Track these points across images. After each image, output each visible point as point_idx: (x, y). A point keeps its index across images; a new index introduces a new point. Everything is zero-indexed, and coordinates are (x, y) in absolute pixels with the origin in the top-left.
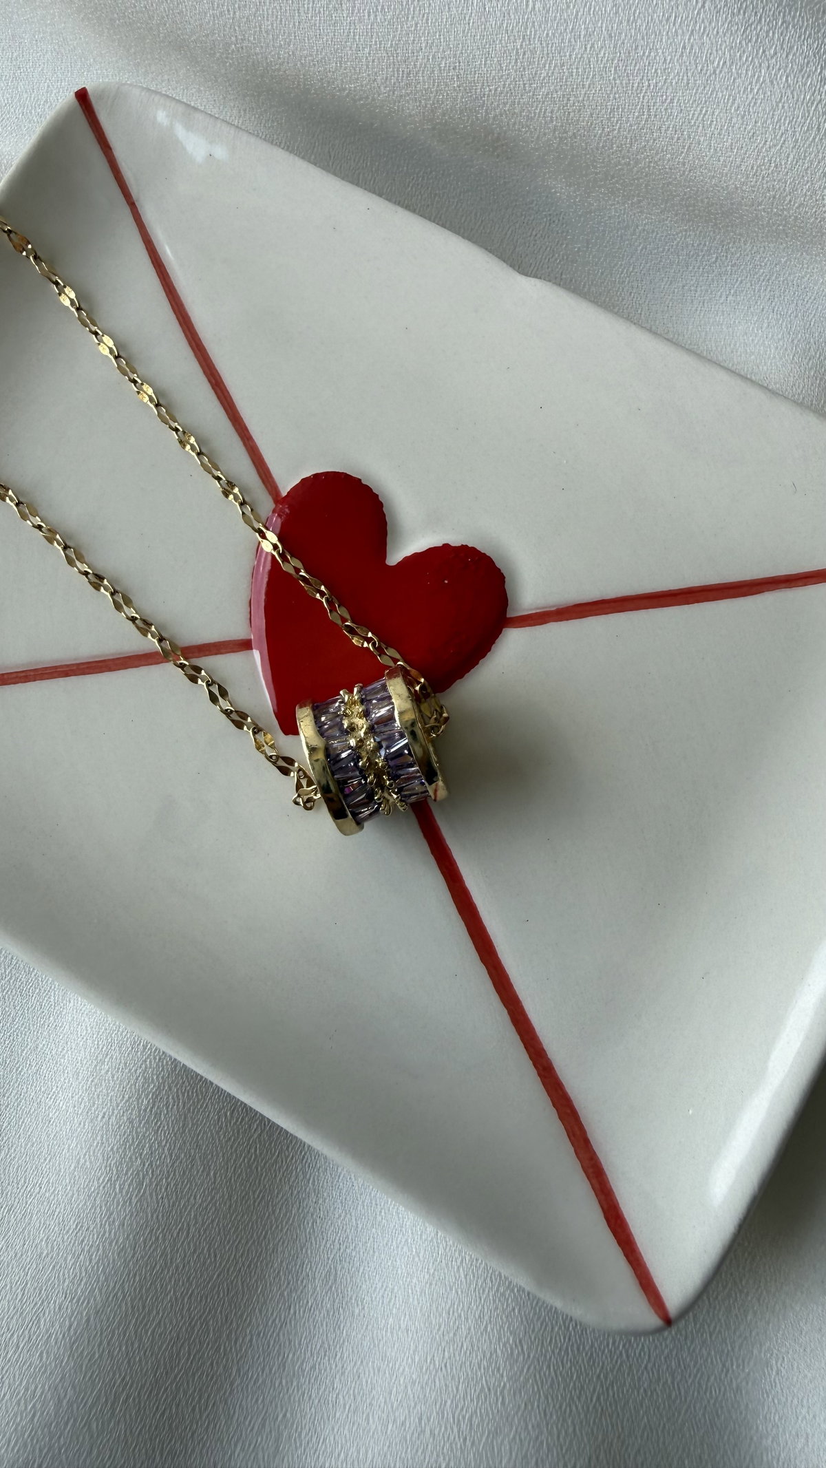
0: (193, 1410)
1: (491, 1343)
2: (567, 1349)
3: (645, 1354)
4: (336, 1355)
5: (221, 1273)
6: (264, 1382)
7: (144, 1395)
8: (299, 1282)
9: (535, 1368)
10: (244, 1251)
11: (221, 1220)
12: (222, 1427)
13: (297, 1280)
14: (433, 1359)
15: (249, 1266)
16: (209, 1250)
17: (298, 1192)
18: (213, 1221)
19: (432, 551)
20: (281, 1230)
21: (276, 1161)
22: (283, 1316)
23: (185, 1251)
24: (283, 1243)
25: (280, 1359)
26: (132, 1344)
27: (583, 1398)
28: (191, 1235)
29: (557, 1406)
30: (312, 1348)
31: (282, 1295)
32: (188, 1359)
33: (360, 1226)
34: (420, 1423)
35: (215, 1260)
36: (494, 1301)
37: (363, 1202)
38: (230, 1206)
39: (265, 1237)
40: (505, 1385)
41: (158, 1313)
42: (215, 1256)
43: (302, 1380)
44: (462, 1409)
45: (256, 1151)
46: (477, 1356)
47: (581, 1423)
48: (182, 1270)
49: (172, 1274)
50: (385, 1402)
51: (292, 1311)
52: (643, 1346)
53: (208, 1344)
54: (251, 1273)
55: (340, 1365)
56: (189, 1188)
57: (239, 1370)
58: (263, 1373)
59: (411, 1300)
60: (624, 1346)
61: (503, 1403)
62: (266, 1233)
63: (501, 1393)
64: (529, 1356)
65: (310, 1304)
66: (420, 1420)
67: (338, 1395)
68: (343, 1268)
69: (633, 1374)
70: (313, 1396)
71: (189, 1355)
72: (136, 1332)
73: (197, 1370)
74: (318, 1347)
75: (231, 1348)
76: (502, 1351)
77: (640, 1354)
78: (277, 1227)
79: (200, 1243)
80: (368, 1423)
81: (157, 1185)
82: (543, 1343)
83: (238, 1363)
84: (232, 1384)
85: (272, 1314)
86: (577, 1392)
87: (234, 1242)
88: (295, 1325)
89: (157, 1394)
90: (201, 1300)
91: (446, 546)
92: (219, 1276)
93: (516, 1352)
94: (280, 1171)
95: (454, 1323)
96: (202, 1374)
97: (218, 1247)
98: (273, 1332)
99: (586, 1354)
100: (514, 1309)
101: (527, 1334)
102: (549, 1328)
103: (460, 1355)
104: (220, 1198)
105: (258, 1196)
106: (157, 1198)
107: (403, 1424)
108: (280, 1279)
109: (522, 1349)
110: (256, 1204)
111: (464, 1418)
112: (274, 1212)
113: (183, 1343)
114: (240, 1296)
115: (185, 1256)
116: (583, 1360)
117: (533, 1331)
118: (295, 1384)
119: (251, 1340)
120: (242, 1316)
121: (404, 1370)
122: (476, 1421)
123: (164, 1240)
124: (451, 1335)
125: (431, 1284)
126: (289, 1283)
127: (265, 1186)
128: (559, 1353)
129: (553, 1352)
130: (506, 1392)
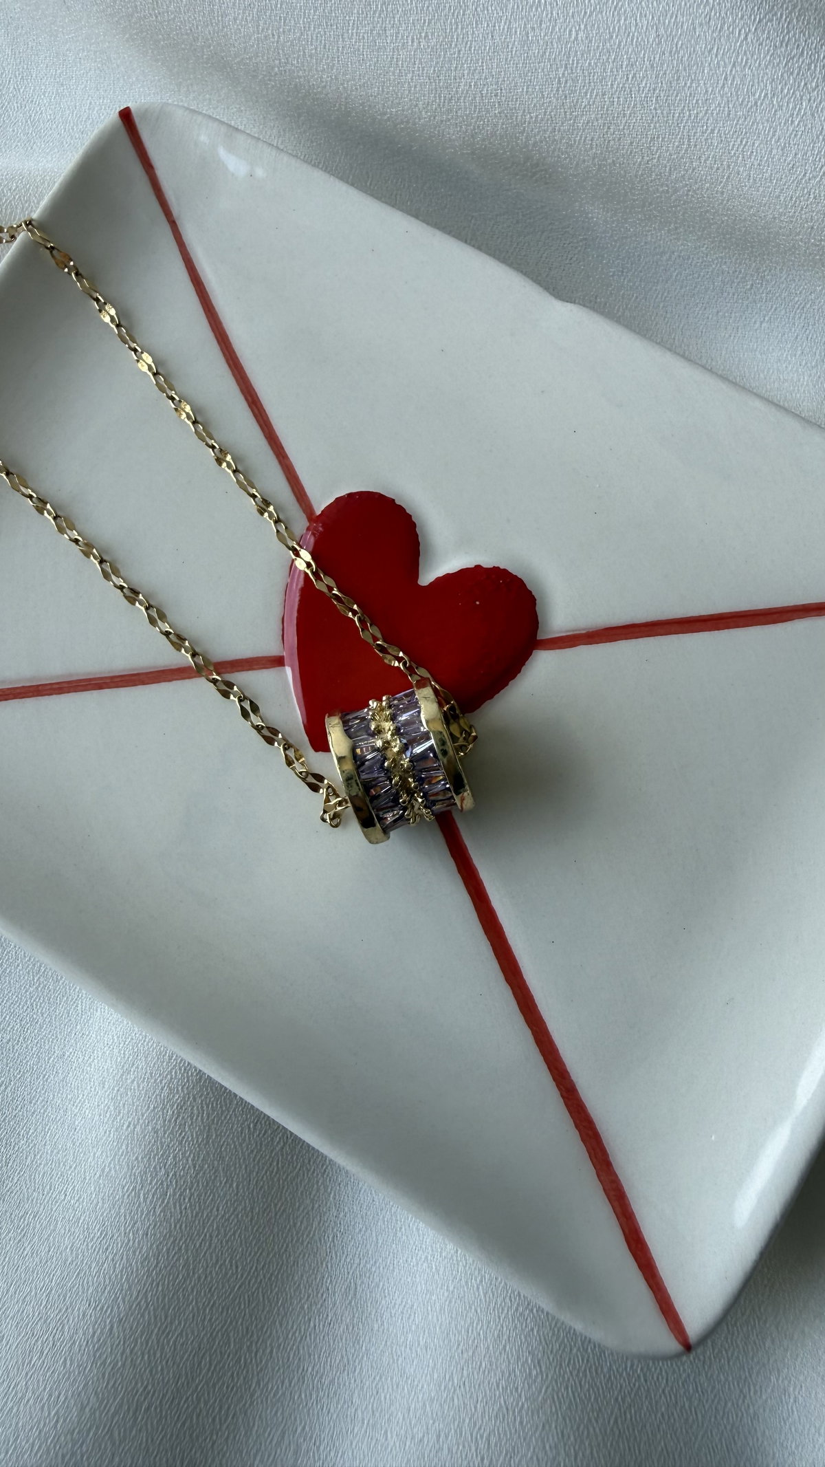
0: (214, 1420)
1: (509, 1362)
2: (585, 1370)
3: (662, 1378)
4: (355, 1370)
5: (242, 1284)
6: (284, 1394)
7: (166, 1405)
8: (320, 1295)
9: (553, 1389)
10: (265, 1264)
11: (243, 1232)
12: (241, 1438)
13: (318, 1293)
14: (451, 1377)
15: (270, 1279)
16: (231, 1262)
17: (319, 1206)
18: (234, 1234)
19: (463, 573)
20: (302, 1244)
21: (297, 1175)
22: (303, 1330)
23: (207, 1262)
24: (304, 1256)
25: (300, 1371)
26: (155, 1354)
27: (600, 1421)
28: (213, 1246)
29: (575, 1428)
30: (331, 1362)
31: (302, 1307)
32: (209, 1370)
33: (380, 1242)
34: (438, 1441)
35: (237, 1271)
36: (513, 1321)
37: (384, 1217)
38: (252, 1219)
39: (286, 1250)
40: (523, 1405)
41: (180, 1323)
42: (237, 1267)
43: (321, 1394)
44: (480, 1429)
45: (278, 1164)
46: (495, 1374)
47: (599, 1445)
48: (204, 1282)
49: (195, 1284)
50: (404, 1419)
51: (312, 1324)
52: (661, 1369)
53: (229, 1356)
54: (271, 1285)
55: (358, 1381)
56: (212, 1200)
57: (258, 1383)
58: (282, 1386)
59: (430, 1317)
60: (642, 1369)
61: (521, 1423)
62: (287, 1246)
63: (519, 1412)
64: (547, 1376)
65: (330, 1318)
66: (439, 1436)
67: (356, 1410)
68: (363, 1282)
69: (651, 1398)
70: (332, 1411)
71: (210, 1365)
72: (158, 1342)
73: (218, 1381)
74: (337, 1361)
75: (251, 1360)
76: (521, 1372)
77: (658, 1379)
78: (298, 1240)
79: (222, 1254)
80: (386, 1439)
81: (180, 1195)
82: (561, 1365)
83: (258, 1375)
84: (252, 1396)
85: (292, 1327)
86: (595, 1414)
87: (256, 1253)
88: (315, 1338)
89: (179, 1404)
90: (222, 1312)
91: (478, 567)
92: (240, 1287)
93: (534, 1373)
94: (301, 1184)
95: (473, 1341)
96: (223, 1384)
97: (240, 1258)
98: (293, 1345)
99: (604, 1377)
100: (532, 1330)
101: (546, 1355)
102: (568, 1350)
103: (478, 1373)
104: (242, 1210)
105: (280, 1209)
106: (180, 1208)
107: (421, 1440)
108: (300, 1293)
109: (541, 1371)
110: (278, 1217)
111: (482, 1437)
112: (295, 1225)
113: (204, 1354)
114: (261, 1308)
115: (207, 1267)
116: (601, 1383)
117: (551, 1352)
118: (314, 1396)
119: (271, 1352)
120: (262, 1327)
121: (422, 1387)
122: (493, 1440)
123: (187, 1251)
124: (470, 1353)
125: (450, 1302)
126: (308, 1297)
127: (286, 1199)
128: (577, 1375)
129: (571, 1373)
130: (524, 1412)
